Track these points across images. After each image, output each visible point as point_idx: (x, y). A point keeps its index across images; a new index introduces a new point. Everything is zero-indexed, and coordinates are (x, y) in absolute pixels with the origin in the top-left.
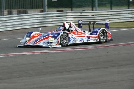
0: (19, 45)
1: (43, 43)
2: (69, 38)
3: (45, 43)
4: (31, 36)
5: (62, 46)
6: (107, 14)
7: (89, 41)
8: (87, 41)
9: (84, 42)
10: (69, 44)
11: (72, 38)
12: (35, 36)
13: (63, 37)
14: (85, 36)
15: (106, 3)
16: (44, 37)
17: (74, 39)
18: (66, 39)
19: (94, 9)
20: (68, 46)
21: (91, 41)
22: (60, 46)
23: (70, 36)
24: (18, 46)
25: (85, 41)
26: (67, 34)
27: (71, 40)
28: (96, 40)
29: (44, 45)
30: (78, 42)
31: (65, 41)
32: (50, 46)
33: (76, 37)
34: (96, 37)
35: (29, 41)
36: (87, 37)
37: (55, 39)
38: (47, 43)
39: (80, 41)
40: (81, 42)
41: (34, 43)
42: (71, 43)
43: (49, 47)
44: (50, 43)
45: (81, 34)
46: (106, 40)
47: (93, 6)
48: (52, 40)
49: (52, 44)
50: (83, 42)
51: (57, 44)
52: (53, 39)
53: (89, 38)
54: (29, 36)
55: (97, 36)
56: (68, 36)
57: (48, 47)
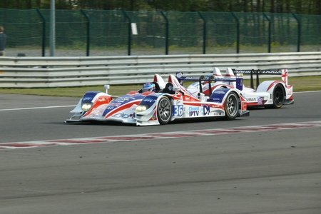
0: (70, 120)
1: (123, 116)
2: (173, 106)
3: (126, 116)
4: (93, 101)
5: (162, 123)
6: (79, 66)
7: (207, 115)
8: (205, 114)
9: (199, 116)
10: (173, 119)
11: (179, 106)
12: (101, 101)
13: (163, 106)
14: (199, 105)
15: (74, 39)
16: (122, 103)
17: (181, 108)
18: (167, 108)
19: (47, 51)
20: (170, 122)
21: (212, 115)
22: (156, 122)
23: (175, 102)
24: (68, 122)
25: (201, 115)
26: (171, 98)
27: (176, 111)
28: (220, 114)
29: (125, 121)
30: (187, 116)
31: (167, 112)
32: (138, 121)
33: (185, 106)
34: (220, 107)
35: (90, 111)
36: (205, 106)
37: (148, 108)
38: (131, 115)
39: (191, 113)
40: (193, 116)
41: (104, 115)
42: (176, 117)
43: (138, 124)
44: (138, 115)
45: (190, 101)
46: (238, 115)
47: (44, 45)
48: (142, 111)
49: (142, 119)
50: (196, 116)
51: (151, 119)
52: (144, 108)
53: (207, 107)
54: (89, 102)
55: (221, 104)
56: (171, 103)
57: (134, 125)
